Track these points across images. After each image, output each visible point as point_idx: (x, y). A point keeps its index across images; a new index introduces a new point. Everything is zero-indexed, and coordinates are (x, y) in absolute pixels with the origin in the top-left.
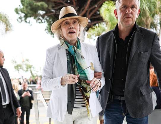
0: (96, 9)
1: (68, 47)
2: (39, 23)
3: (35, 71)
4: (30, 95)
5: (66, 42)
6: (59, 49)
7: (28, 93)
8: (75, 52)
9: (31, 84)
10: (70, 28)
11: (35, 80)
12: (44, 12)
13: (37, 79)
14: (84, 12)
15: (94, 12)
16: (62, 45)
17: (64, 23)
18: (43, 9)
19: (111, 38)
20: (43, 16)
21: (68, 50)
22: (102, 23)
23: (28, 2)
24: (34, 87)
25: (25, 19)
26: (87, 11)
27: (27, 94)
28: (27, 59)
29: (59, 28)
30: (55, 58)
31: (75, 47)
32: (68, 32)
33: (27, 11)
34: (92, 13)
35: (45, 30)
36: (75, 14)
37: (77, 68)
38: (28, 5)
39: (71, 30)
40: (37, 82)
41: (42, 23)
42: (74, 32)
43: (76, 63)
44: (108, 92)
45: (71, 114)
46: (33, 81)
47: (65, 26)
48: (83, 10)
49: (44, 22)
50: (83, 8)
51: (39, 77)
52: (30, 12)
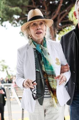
0: (66, 13)
1: (36, 47)
2: (14, 26)
3: (11, 71)
4: (3, 93)
5: (34, 41)
6: (28, 48)
7: (2, 91)
8: (42, 50)
9: (6, 83)
10: (38, 29)
11: (11, 79)
12: (19, 17)
13: (12, 78)
14: (55, 16)
15: (64, 16)
16: (31, 44)
17: (32, 24)
18: (17, 14)
19: (73, 36)
20: (18, 20)
21: (36, 49)
22: (71, 26)
23: (4, 8)
24: (10, 85)
25: (2, 23)
26: (58, 15)
27: (1, 93)
28: (3, 60)
29: (28, 28)
30: (24, 57)
31: (41, 45)
32: (36, 32)
33: (3, 16)
34: (62, 18)
35: (20, 33)
36: (41, 16)
37: (44, 64)
38: (4, 10)
39: (38, 31)
40: (12, 81)
41: (17, 26)
42: (41, 33)
43: (43, 60)
44: (74, 83)
45: (42, 105)
46: (8, 80)
47: (33, 27)
48: (54, 14)
49: (19, 26)
50: (54, 13)
51: (14, 76)
52: (6, 16)
